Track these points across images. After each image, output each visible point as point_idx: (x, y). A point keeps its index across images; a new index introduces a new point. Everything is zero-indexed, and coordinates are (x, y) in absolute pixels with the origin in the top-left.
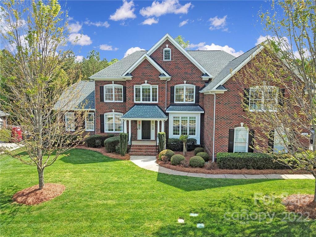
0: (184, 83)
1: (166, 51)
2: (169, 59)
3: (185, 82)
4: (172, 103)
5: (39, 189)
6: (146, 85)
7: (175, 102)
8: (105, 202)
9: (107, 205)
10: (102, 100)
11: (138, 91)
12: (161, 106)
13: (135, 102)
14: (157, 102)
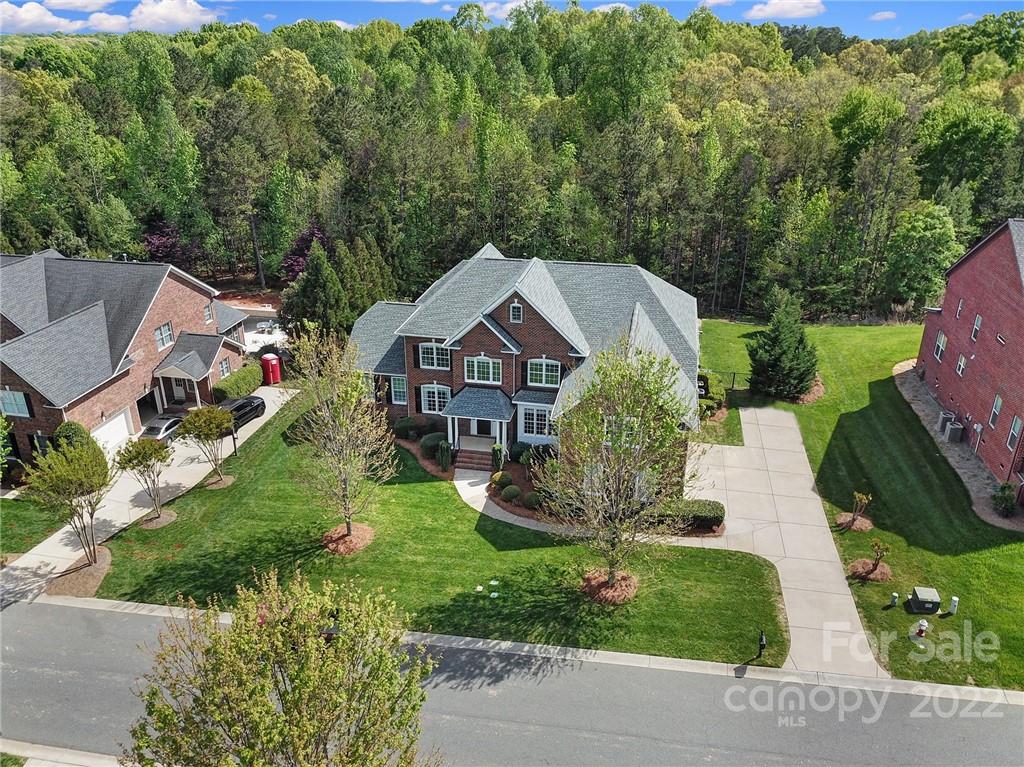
0: (542, 358)
1: (514, 308)
2: (519, 319)
3: (544, 356)
4: (524, 386)
5: (347, 535)
6: (482, 358)
7: (530, 384)
8: (415, 558)
9: (416, 562)
10: (417, 364)
11: (471, 365)
12: (507, 389)
13: (467, 381)
14: (500, 383)
